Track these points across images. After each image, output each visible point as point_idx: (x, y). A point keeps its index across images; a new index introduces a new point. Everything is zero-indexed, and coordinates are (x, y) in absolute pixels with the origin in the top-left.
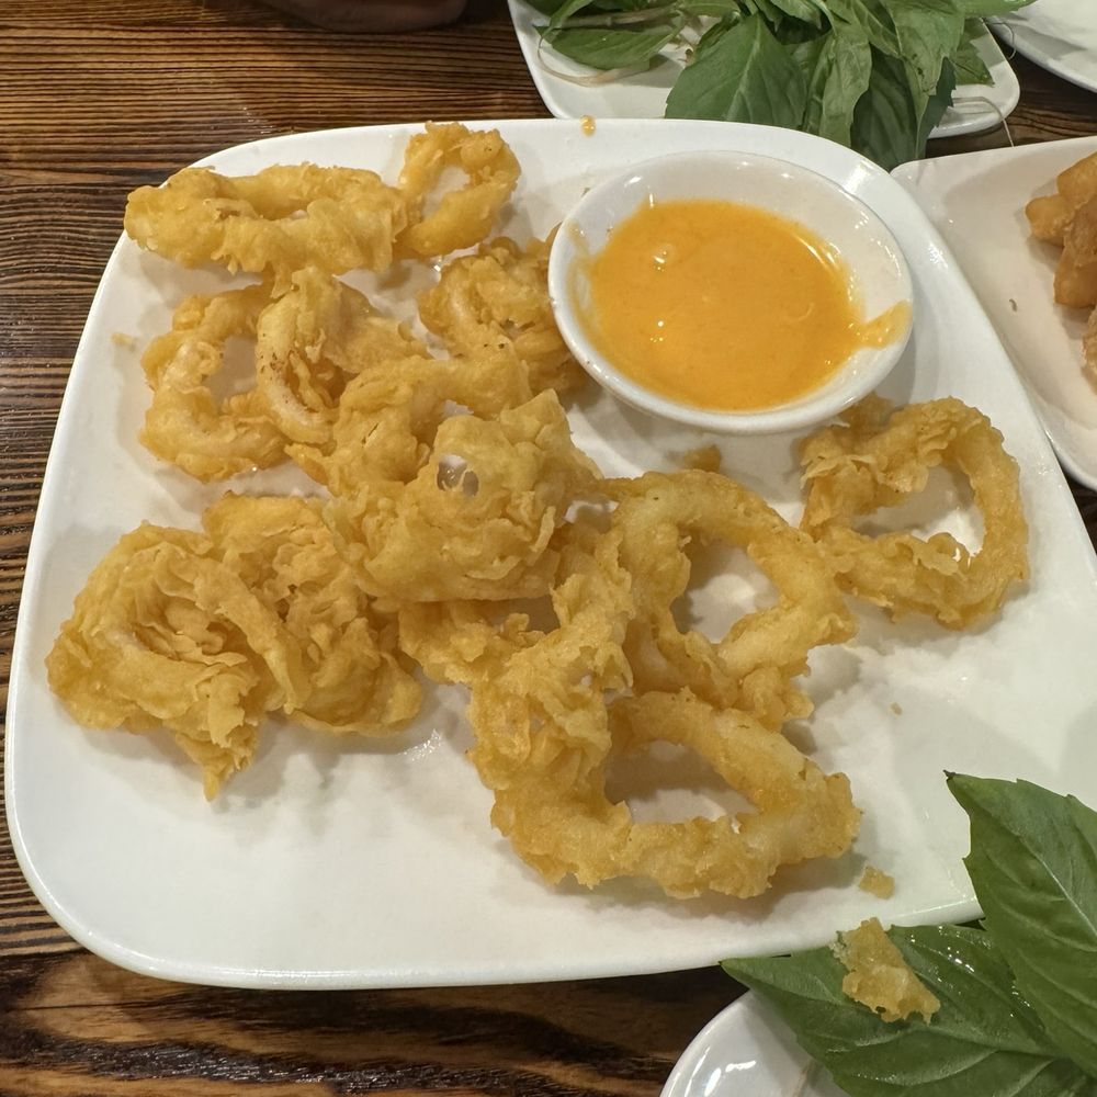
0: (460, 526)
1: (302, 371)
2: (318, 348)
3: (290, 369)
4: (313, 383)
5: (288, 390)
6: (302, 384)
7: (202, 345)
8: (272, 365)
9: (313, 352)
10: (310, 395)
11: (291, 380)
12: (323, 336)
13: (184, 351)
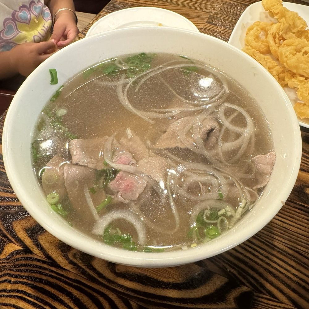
0: (304, 62)
1: (277, 36)
2: (282, 33)
3: (275, 35)
4: (278, 39)
5: (273, 39)
6: (276, 38)
7: (259, 29)
8: (272, 34)
9: (281, 33)
10: (277, 41)
11: (274, 38)
12: (283, 31)
13: (255, 29)
